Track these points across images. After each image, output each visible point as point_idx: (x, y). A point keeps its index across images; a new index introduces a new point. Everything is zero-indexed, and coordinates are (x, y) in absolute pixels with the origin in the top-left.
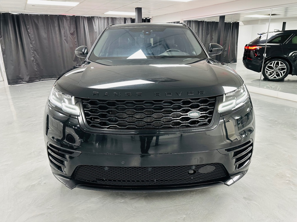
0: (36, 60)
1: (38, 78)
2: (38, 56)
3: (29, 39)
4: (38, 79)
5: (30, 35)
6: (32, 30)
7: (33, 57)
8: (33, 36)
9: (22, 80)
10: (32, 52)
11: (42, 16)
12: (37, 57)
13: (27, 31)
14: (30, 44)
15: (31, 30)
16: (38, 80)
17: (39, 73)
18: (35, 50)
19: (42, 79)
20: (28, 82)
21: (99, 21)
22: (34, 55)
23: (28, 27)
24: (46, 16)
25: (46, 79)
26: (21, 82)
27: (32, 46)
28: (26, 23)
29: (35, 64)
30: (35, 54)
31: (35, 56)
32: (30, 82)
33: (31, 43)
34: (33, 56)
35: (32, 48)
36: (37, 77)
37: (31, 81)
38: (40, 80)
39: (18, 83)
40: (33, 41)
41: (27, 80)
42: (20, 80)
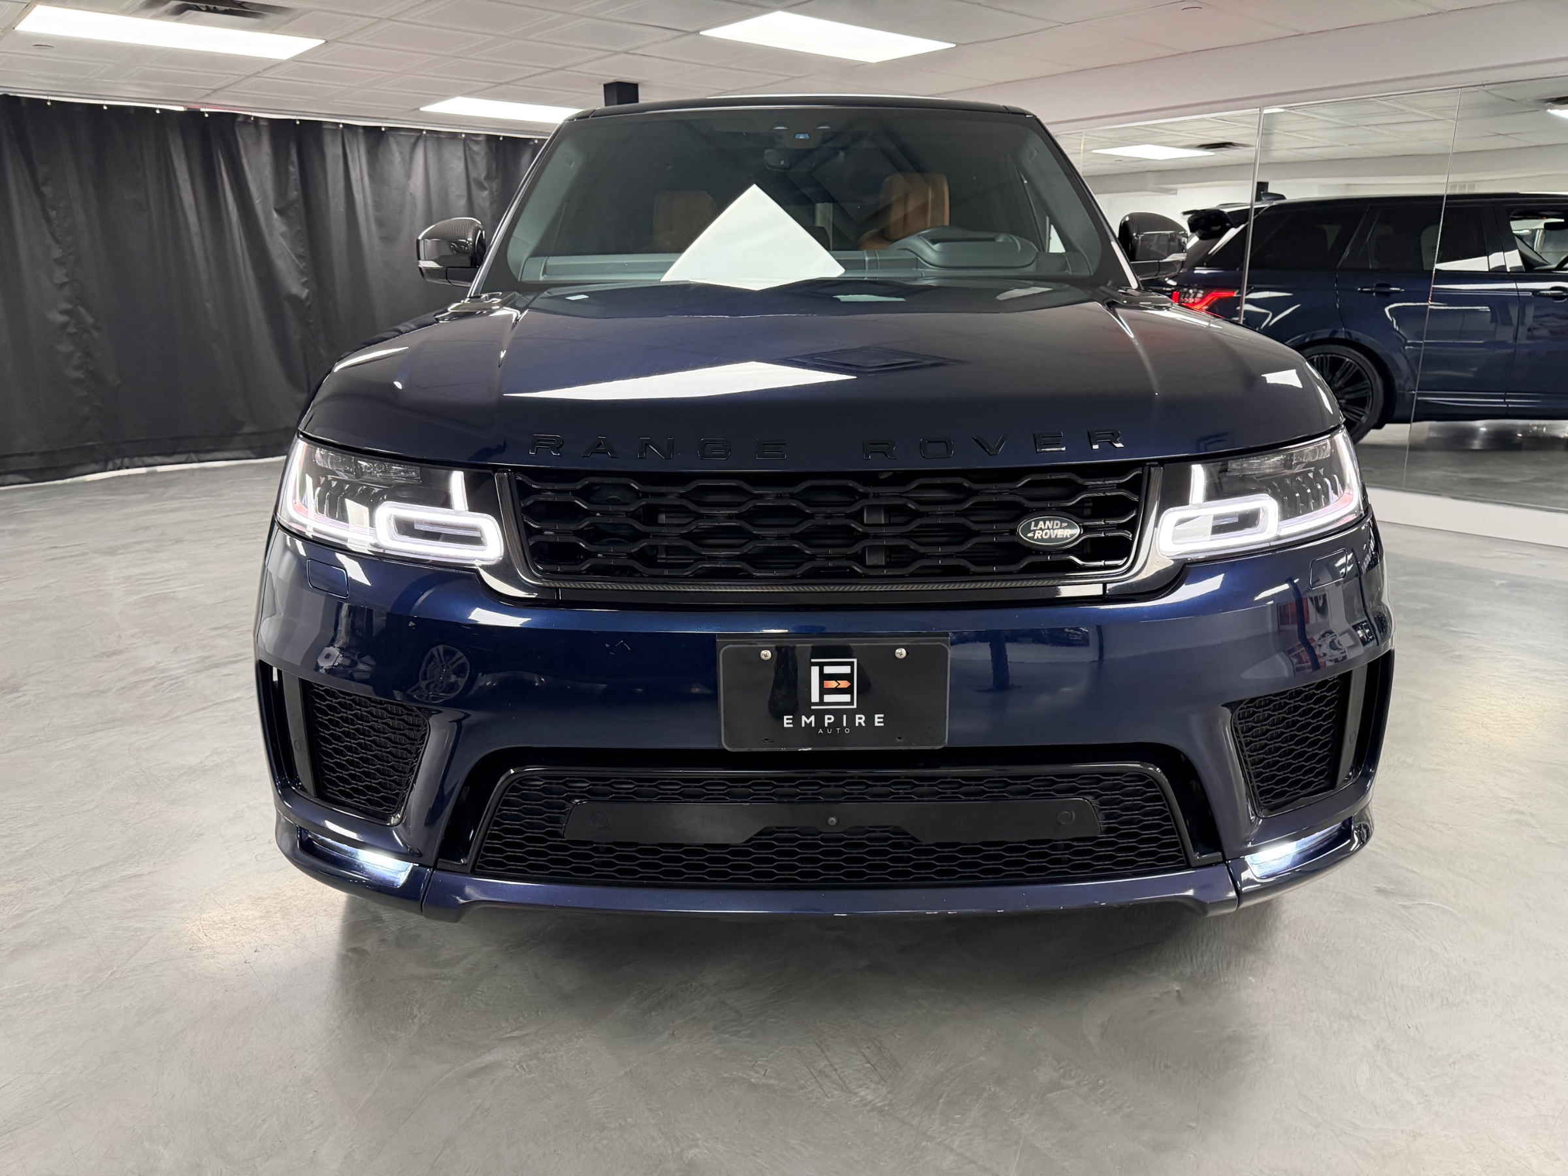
0: (89, 355)
1: (95, 452)
2: (94, 333)
3: (49, 241)
4: (97, 462)
5: (53, 214)
7: (71, 335)
8: (68, 224)
10: (65, 312)
11: (119, 114)
12: (91, 337)
13: (40, 194)
14: (55, 266)
16: (93, 467)
17: (100, 425)
18: (83, 301)
19: (118, 462)
20: (37, 475)
21: (430, 154)
22: (75, 326)
23: (42, 171)
25: (138, 461)
27: (66, 275)
28: (34, 153)
29: (78, 374)
30: (80, 323)
31: (84, 331)
32: (42, 475)
33: (60, 262)
34: (71, 330)
35: (66, 292)
36: (92, 449)
37: (55, 469)
38: (106, 461)
40: (72, 247)
41: (33, 462)
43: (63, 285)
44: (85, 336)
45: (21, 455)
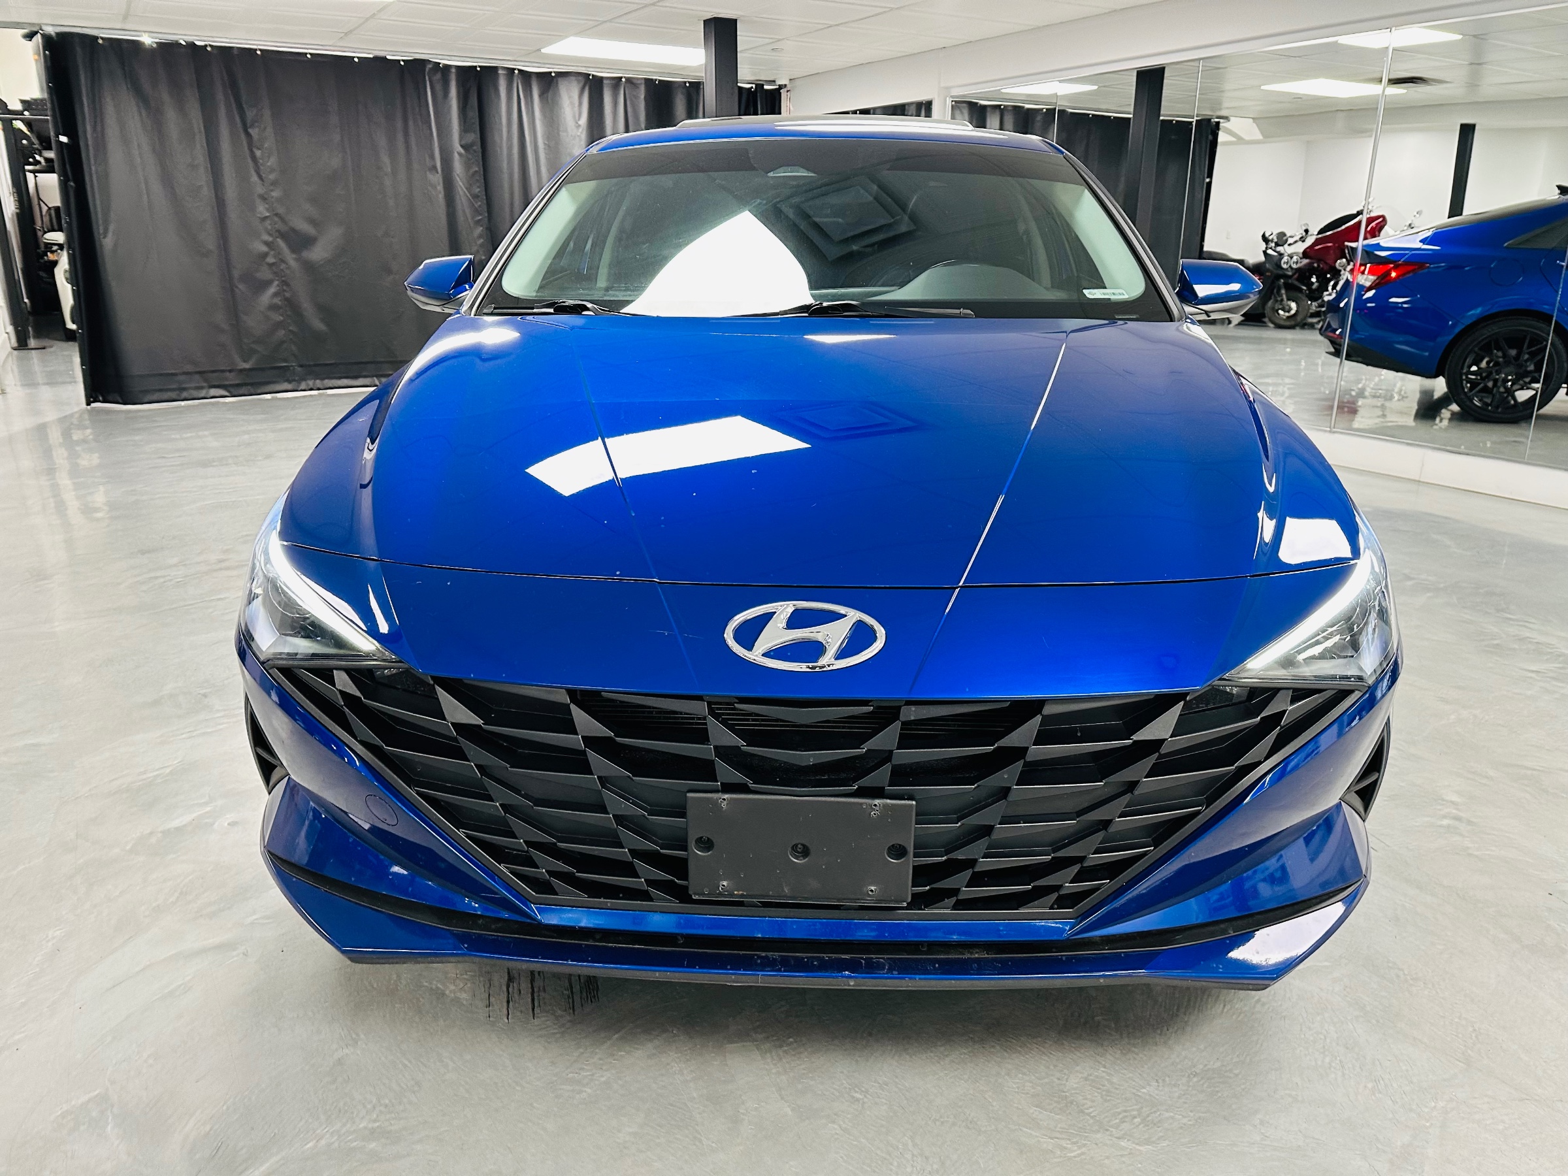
0: (285, 283)
1: (288, 374)
2: (292, 263)
3: (255, 178)
4: (290, 382)
5: (258, 153)
6: (269, 131)
7: (271, 265)
8: (272, 162)
9: (206, 380)
10: (266, 243)
12: (288, 268)
13: (248, 135)
14: (258, 201)
15: (265, 128)
16: (289, 387)
17: (294, 348)
18: (283, 235)
19: (311, 383)
22: (275, 257)
23: (250, 114)
25: (328, 383)
26: (202, 388)
27: (268, 210)
28: (244, 98)
29: (275, 301)
30: (279, 254)
31: (283, 261)
32: (243, 390)
33: (263, 198)
34: (270, 260)
35: (268, 222)
37: (252, 384)
38: (299, 382)
39: (185, 394)
40: (274, 183)
41: (232, 378)
42: (197, 377)
43: (265, 219)
44: (283, 266)
45: (223, 371)
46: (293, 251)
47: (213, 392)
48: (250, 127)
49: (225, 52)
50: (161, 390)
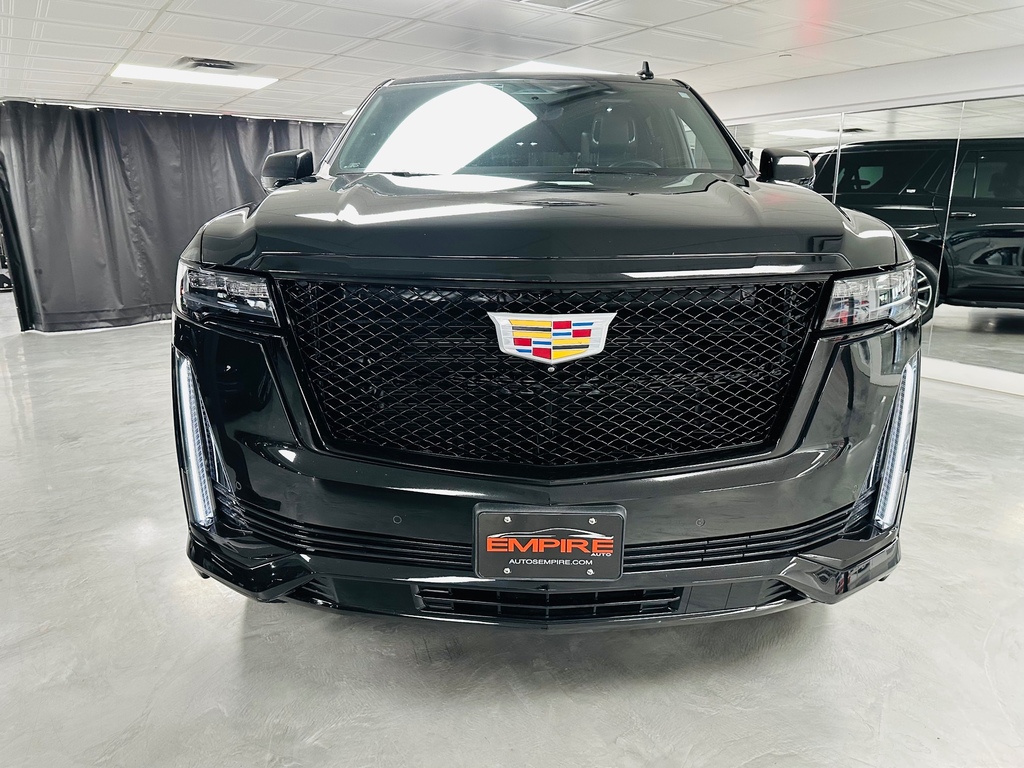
0: (144, 254)
1: (147, 311)
2: (148, 241)
3: (126, 189)
4: (149, 316)
5: (128, 173)
6: (137, 159)
7: (135, 242)
8: (137, 179)
9: (97, 317)
10: (133, 229)
11: (168, 116)
12: (146, 243)
13: (122, 163)
14: (128, 203)
15: (132, 159)
16: (147, 319)
17: (149, 294)
18: (142, 223)
19: (159, 316)
20: (116, 323)
22: (138, 237)
23: (124, 149)
24: (183, 117)
26: (94, 322)
27: (134, 208)
28: (121, 140)
29: (139, 265)
30: (140, 236)
31: (142, 240)
32: (123, 322)
33: (131, 201)
34: (136, 240)
36: (146, 308)
37: (126, 319)
38: (152, 316)
39: (83, 326)
40: (138, 192)
41: (113, 316)
42: (91, 315)
43: (131, 214)
44: (143, 243)
45: (108, 311)
46: (149, 234)
47: (102, 324)
48: (125, 157)
49: (109, 113)
50: (66, 323)
